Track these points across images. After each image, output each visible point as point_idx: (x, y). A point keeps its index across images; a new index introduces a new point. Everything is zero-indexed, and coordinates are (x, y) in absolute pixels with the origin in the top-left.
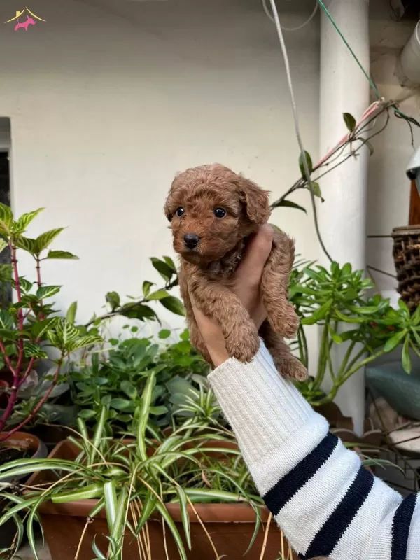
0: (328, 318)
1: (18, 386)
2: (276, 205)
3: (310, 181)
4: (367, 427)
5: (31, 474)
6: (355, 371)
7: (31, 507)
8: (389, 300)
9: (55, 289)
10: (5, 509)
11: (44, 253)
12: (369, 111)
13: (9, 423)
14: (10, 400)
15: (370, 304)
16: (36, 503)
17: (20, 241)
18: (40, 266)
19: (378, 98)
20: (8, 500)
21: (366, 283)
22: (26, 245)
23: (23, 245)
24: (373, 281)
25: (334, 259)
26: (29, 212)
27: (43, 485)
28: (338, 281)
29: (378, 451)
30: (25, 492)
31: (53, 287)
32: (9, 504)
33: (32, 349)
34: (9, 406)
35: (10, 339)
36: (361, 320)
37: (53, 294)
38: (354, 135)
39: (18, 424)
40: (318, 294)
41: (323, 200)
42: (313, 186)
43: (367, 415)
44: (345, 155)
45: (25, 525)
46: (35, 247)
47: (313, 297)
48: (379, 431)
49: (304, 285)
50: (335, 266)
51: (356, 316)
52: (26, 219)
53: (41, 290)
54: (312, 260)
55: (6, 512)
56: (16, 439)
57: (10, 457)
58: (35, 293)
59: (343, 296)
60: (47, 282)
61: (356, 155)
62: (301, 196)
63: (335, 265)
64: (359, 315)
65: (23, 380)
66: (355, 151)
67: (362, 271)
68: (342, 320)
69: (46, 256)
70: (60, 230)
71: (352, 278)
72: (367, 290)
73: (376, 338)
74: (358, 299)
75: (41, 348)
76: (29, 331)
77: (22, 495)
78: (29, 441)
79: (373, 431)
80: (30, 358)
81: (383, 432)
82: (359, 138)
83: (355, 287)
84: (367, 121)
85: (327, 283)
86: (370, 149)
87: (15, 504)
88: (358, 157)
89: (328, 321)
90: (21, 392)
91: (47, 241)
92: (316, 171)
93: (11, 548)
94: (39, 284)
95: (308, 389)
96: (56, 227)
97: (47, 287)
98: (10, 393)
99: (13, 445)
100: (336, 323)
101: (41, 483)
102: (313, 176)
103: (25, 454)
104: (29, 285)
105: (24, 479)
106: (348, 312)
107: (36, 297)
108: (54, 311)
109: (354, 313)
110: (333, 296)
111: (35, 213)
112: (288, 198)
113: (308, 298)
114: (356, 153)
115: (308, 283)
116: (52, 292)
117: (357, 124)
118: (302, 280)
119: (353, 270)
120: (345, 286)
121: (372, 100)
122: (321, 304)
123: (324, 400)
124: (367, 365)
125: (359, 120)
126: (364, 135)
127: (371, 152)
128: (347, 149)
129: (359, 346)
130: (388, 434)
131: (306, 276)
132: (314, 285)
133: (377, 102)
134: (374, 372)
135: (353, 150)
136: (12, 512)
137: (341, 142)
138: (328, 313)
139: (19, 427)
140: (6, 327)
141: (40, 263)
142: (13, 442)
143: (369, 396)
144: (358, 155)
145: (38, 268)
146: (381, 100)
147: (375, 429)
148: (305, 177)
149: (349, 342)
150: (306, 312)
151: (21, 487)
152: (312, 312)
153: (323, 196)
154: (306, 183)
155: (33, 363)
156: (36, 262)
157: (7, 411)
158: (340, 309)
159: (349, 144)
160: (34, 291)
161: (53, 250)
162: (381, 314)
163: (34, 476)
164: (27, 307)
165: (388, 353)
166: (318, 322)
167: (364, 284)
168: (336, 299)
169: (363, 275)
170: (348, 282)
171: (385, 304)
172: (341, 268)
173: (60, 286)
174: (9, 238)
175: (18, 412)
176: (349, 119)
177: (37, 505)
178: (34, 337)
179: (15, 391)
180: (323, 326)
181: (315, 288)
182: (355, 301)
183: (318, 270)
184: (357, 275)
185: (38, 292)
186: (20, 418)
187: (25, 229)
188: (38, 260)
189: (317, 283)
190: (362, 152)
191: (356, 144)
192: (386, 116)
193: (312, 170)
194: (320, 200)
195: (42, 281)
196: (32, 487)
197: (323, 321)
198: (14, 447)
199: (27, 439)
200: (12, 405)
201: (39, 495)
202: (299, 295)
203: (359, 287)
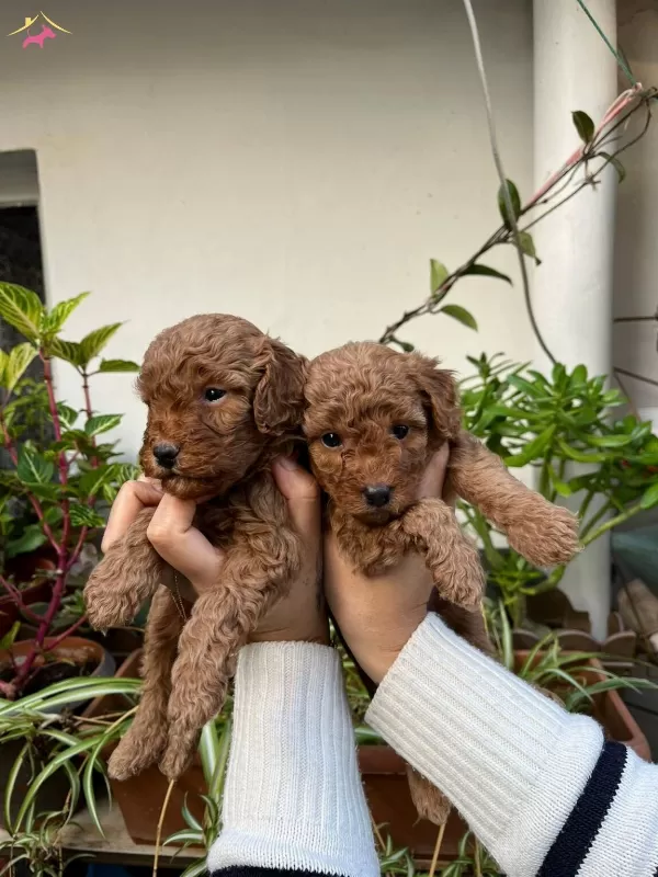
0: (549, 455)
1: (66, 569)
2: (461, 273)
3: (516, 232)
4: (612, 627)
5: (90, 700)
6: (594, 539)
7: (90, 750)
8: (649, 424)
9: (113, 420)
10: (52, 754)
11: (93, 365)
12: (616, 106)
13: (57, 624)
14: (55, 590)
15: (618, 431)
16: (97, 745)
17: (56, 346)
18: (89, 384)
19: (632, 85)
20: (56, 741)
21: (610, 396)
22: (65, 352)
23: (61, 352)
24: (625, 393)
25: (558, 359)
26: (66, 300)
27: (109, 716)
28: (565, 395)
29: (630, 665)
30: (82, 729)
31: (109, 417)
32: (58, 746)
33: (82, 513)
34: (54, 600)
35: (50, 500)
36: (602, 457)
37: (110, 427)
38: (591, 149)
39: (71, 626)
40: (533, 417)
41: (539, 262)
42: (522, 238)
43: (614, 607)
44: (576, 184)
45: (82, 777)
46: (79, 354)
47: (525, 422)
48: (631, 634)
49: (509, 404)
50: (559, 371)
51: (595, 450)
52: (63, 311)
53: (93, 422)
54: (523, 362)
55: (53, 758)
56: (68, 646)
57: (61, 675)
58: (83, 428)
59: (573, 420)
60: (100, 409)
61: (594, 183)
62: (503, 257)
63: (559, 369)
64: (601, 450)
65: (72, 560)
66: (593, 176)
67: (604, 377)
68: (571, 459)
69: (97, 368)
70: (116, 326)
71: (587, 388)
72: (614, 408)
73: (628, 487)
74: (598, 424)
75: (96, 512)
76: (76, 486)
77: (78, 732)
78: (88, 651)
79: (622, 634)
80: (81, 527)
81: (638, 634)
82: (600, 154)
83: (593, 403)
84: (615, 123)
85: (546, 399)
86: (619, 172)
87: (65, 747)
88: (598, 185)
89: (548, 460)
90: (71, 577)
91: (97, 345)
92: (528, 213)
93: (64, 811)
94: (89, 413)
95: (516, 569)
96: (110, 322)
97: (100, 418)
98: (55, 578)
99: (65, 656)
100: (563, 462)
101: (106, 714)
102: (522, 223)
103: (82, 669)
104: (73, 415)
105: (80, 708)
106: (581, 444)
107: (84, 433)
108: (113, 455)
109: (591, 446)
110: (556, 420)
111: (75, 301)
112: (481, 261)
113: (517, 424)
114: (595, 179)
115: (515, 399)
116: (108, 424)
117: (596, 129)
118: (506, 395)
119: (590, 377)
120: (576, 403)
121: (622, 86)
122: (537, 432)
123: (542, 586)
124: (613, 529)
125: (600, 122)
126: (608, 148)
127: (621, 176)
128: (580, 174)
129: (600, 499)
130: (649, 636)
131: (512, 389)
132: (526, 403)
133: (630, 91)
134: (624, 540)
135: (590, 174)
136: (62, 759)
137: (571, 161)
138: (547, 447)
139: (72, 629)
140: (43, 481)
141: (90, 379)
142: (63, 651)
143: (618, 578)
144: (599, 182)
145: (86, 387)
146: (636, 87)
147: (627, 629)
148: (508, 225)
149: (584, 493)
150: (514, 446)
151: (76, 720)
152: (522, 446)
153: (539, 254)
154: (511, 233)
155: (86, 535)
156: (82, 379)
157: (52, 605)
158: (568, 441)
159: (583, 165)
160: (80, 424)
161: (108, 359)
162: (636, 447)
163: (94, 704)
164: (71, 448)
165: (647, 510)
166: (532, 462)
167: (608, 399)
168: (562, 425)
169: (606, 384)
170: (580, 397)
171: (644, 431)
172: (569, 372)
173: (121, 416)
174: (38, 341)
175: (68, 608)
176: (583, 122)
177: (100, 746)
178: (84, 495)
179: (62, 576)
180: (540, 470)
181: (528, 408)
182: (593, 427)
183: (531, 379)
184: (595, 384)
185: (87, 425)
186: (71, 616)
187: (61, 327)
188: (85, 376)
189: (530, 399)
190: (606, 177)
191: (595, 164)
192: (646, 114)
193: (520, 213)
194: (534, 261)
195: (93, 408)
196: (92, 720)
197: (540, 461)
198: (65, 660)
199: (85, 648)
200: (59, 598)
201: (102, 732)
202: (500, 419)
203: (599, 403)
